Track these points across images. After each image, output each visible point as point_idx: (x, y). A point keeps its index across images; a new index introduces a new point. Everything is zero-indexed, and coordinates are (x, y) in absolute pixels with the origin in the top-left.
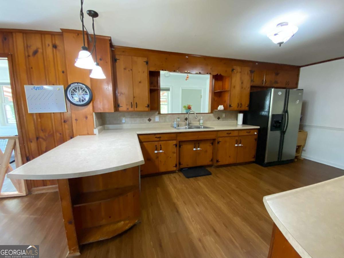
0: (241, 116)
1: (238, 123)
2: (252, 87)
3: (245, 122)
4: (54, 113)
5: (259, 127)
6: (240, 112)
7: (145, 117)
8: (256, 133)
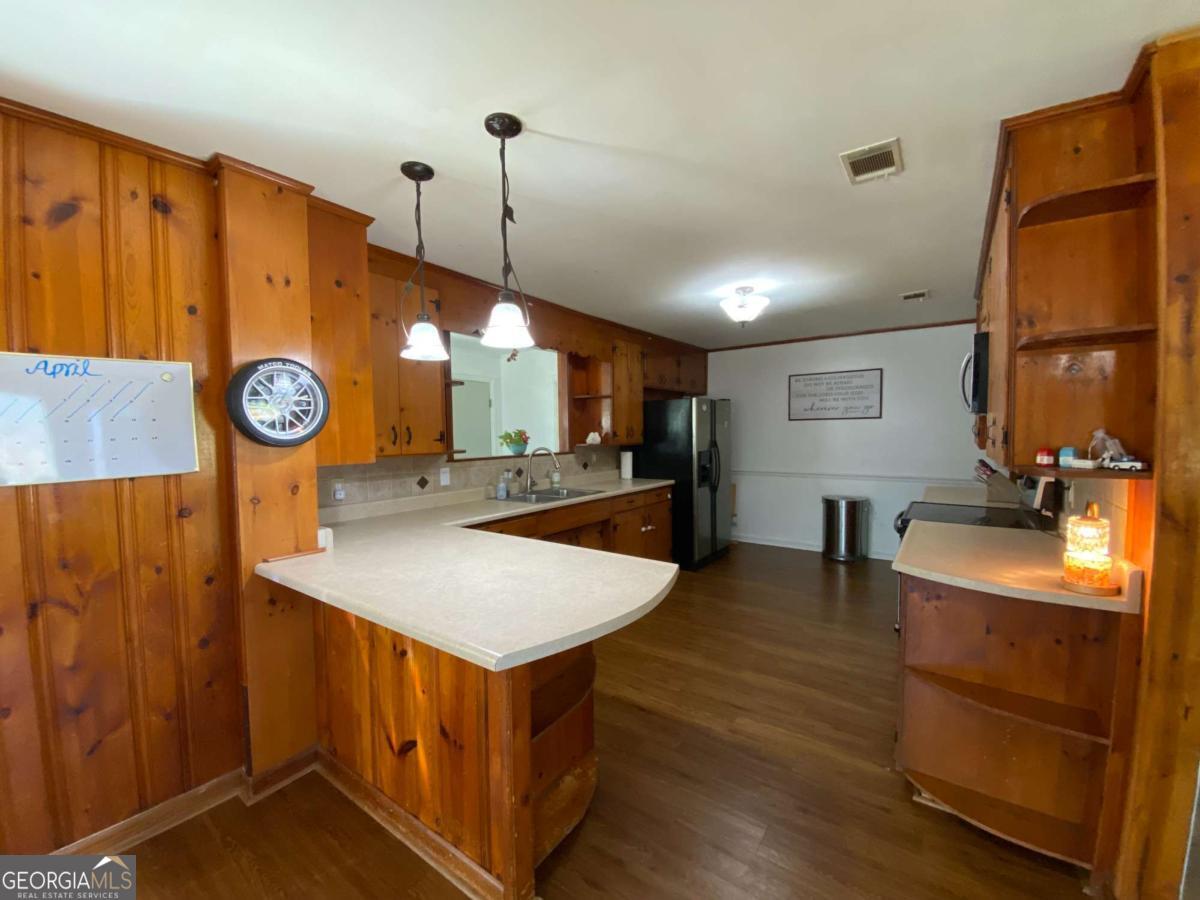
0: (627, 459)
1: (624, 476)
2: (647, 390)
3: (637, 473)
4: (132, 479)
5: (672, 482)
6: (625, 448)
7: (410, 475)
8: (669, 496)
